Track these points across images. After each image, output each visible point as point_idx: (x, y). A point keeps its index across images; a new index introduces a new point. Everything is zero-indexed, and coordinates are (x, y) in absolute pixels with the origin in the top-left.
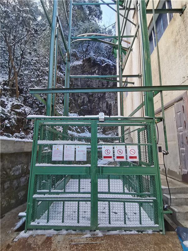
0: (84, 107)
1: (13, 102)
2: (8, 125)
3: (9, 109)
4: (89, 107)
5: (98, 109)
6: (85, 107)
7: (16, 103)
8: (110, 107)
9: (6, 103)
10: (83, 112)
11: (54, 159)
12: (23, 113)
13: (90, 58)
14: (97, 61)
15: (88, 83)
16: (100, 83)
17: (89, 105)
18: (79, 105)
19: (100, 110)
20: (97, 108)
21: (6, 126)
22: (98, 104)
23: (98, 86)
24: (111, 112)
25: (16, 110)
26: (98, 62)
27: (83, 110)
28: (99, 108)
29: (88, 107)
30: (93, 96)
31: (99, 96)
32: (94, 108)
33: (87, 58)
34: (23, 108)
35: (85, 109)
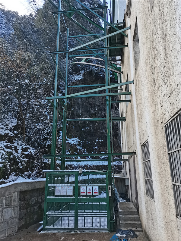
0: (85, 129)
1: (22, 146)
2: (21, 167)
3: (20, 154)
5: (102, 130)
6: (87, 128)
7: (24, 147)
8: (116, 127)
9: (18, 148)
10: (84, 134)
11: (56, 194)
12: (30, 155)
13: (91, 71)
14: (100, 74)
15: (90, 100)
16: (103, 100)
17: (91, 126)
18: (79, 126)
19: (104, 131)
20: (101, 128)
21: (20, 168)
22: (103, 123)
23: (102, 102)
24: (118, 133)
25: (25, 153)
26: (101, 76)
27: (85, 132)
28: (104, 129)
29: (90, 128)
30: (95, 115)
31: (103, 115)
32: (97, 129)
33: (89, 71)
34: (29, 151)
35: (86, 131)
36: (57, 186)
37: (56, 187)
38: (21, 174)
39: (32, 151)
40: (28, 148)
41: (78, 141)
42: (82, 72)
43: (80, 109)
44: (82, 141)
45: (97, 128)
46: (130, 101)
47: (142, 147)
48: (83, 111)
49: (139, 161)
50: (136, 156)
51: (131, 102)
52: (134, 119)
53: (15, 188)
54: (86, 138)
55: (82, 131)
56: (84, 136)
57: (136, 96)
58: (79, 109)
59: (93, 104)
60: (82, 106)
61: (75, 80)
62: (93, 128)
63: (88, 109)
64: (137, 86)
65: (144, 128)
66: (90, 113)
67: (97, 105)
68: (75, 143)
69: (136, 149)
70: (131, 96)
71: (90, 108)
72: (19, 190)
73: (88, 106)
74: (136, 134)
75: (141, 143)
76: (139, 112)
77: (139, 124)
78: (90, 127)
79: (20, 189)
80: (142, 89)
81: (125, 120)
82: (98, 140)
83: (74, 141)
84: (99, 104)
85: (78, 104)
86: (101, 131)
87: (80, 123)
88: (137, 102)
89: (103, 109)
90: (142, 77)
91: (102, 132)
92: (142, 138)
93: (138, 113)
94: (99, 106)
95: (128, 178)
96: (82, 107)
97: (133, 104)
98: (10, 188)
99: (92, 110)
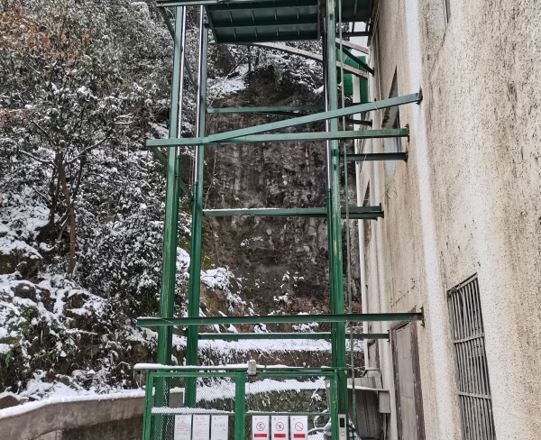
0: (252, 243)
1: (67, 289)
2: (63, 354)
3: (60, 312)
4: (270, 241)
5: (300, 244)
6: (255, 239)
7: (72, 293)
9: (52, 296)
10: (248, 257)
11: (177, 437)
12: (89, 317)
13: (271, 67)
14: (298, 78)
15: (267, 154)
16: (307, 155)
17: (269, 232)
18: (234, 233)
19: (307, 249)
20: (297, 240)
21: (60, 357)
22: (304, 225)
23: (301, 163)
25: (74, 311)
26: (301, 82)
27: (250, 250)
28: (306, 241)
29: (266, 239)
30: (282, 200)
31: (306, 199)
32: (287, 243)
33: (263, 69)
34: (88, 304)
35: (254, 249)
36: (180, 414)
37: (177, 417)
38: (61, 376)
39: (96, 305)
40: (83, 295)
41: (231, 280)
42: (243, 70)
43: (237, 181)
44: (240, 279)
45: (285, 238)
46: (403, 156)
47: (449, 297)
48: (244, 186)
49: (434, 339)
50: (423, 325)
51: (406, 161)
52: (419, 210)
53: (50, 418)
54: (252, 269)
55: (240, 247)
56: (248, 261)
57: (430, 141)
58: (234, 183)
59: (274, 166)
60: (243, 172)
61: (223, 95)
62: (273, 241)
63: (261, 182)
64: (435, 110)
65: (459, 236)
66: (264, 194)
67: (287, 171)
68: (219, 285)
69: (426, 302)
70: (409, 141)
71: (264, 179)
72: (61, 424)
73: (259, 173)
74: (426, 257)
75: (444, 284)
76: (443, 190)
77: (437, 228)
78: (266, 237)
79: (65, 423)
80: (456, 117)
81: (382, 214)
82: (288, 277)
83: (219, 279)
84: (294, 167)
85: (230, 165)
86: (299, 250)
87: (236, 223)
88: (435, 160)
89: (304, 183)
90: (459, 79)
91: (302, 250)
92: (449, 269)
93: (434, 194)
94: (294, 173)
95: (387, 392)
96: (243, 176)
97: (416, 166)
98: (33, 418)
99: (271, 184)
